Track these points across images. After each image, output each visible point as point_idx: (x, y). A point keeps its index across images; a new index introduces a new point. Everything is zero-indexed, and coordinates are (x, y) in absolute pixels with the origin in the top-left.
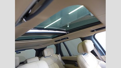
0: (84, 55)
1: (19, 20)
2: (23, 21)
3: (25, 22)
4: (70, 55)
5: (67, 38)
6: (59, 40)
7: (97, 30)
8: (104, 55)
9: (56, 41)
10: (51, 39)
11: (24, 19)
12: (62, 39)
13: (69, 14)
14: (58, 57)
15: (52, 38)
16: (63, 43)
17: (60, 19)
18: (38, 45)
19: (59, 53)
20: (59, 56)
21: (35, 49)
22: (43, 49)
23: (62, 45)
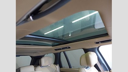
0: (86, 68)
1: (25, 17)
2: (28, 20)
3: (31, 20)
4: (70, 67)
5: (69, 48)
6: (60, 49)
7: (102, 42)
8: (108, 71)
9: (56, 50)
10: (51, 47)
11: (31, 17)
12: (63, 48)
13: (73, 22)
14: (56, 68)
15: (53, 46)
16: (64, 52)
17: (63, 26)
18: (36, 52)
19: (58, 63)
20: (58, 67)
21: (31, 57)
22: (41, 57)
23: (62, 55)
